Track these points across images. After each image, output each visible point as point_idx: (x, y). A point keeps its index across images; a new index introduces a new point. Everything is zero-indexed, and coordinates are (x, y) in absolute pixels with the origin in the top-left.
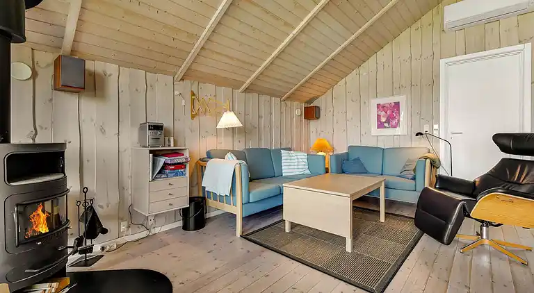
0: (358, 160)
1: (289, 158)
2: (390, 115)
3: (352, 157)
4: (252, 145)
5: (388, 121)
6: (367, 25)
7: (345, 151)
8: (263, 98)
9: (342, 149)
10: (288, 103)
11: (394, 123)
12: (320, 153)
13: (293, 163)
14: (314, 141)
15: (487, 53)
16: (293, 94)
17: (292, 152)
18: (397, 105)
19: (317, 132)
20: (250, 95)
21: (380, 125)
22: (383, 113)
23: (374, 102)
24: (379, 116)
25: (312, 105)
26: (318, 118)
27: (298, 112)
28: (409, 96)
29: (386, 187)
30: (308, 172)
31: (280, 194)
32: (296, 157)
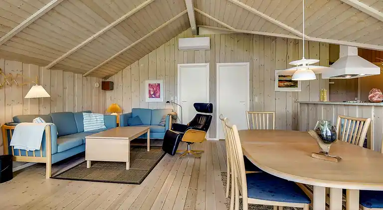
0: (137, 117)
1: (90, 118)
2: (155, 91)
3: (134, 116)
4: (57, 110)
5: (154, 94)
6: (141, 39)
7: (130, 111)
8: (67, 74)
9: (128, 111)
10: (89, 78)
11: (157, 95)
12: (114, 114)
13: (92, 122)
14: (109, 105)
15: (195, 64)
16: (93, 72)
17: (92, 114)
18: (159, 85)
19: (111, 99)
20: (55, 72)
21: (151, 96)
22: (152, 89)
23: (147, 82)
24: (150, 91)
25: (108, 80)
26: (112, 89)
27: (97, 84)
28: (164, 81)
29: (151, 132)
30: (104, 127)
31: (83, 144)
32: (95, 118)
